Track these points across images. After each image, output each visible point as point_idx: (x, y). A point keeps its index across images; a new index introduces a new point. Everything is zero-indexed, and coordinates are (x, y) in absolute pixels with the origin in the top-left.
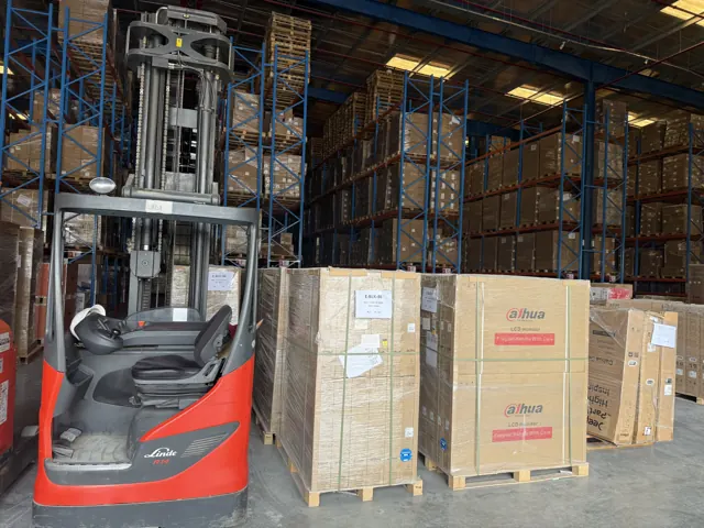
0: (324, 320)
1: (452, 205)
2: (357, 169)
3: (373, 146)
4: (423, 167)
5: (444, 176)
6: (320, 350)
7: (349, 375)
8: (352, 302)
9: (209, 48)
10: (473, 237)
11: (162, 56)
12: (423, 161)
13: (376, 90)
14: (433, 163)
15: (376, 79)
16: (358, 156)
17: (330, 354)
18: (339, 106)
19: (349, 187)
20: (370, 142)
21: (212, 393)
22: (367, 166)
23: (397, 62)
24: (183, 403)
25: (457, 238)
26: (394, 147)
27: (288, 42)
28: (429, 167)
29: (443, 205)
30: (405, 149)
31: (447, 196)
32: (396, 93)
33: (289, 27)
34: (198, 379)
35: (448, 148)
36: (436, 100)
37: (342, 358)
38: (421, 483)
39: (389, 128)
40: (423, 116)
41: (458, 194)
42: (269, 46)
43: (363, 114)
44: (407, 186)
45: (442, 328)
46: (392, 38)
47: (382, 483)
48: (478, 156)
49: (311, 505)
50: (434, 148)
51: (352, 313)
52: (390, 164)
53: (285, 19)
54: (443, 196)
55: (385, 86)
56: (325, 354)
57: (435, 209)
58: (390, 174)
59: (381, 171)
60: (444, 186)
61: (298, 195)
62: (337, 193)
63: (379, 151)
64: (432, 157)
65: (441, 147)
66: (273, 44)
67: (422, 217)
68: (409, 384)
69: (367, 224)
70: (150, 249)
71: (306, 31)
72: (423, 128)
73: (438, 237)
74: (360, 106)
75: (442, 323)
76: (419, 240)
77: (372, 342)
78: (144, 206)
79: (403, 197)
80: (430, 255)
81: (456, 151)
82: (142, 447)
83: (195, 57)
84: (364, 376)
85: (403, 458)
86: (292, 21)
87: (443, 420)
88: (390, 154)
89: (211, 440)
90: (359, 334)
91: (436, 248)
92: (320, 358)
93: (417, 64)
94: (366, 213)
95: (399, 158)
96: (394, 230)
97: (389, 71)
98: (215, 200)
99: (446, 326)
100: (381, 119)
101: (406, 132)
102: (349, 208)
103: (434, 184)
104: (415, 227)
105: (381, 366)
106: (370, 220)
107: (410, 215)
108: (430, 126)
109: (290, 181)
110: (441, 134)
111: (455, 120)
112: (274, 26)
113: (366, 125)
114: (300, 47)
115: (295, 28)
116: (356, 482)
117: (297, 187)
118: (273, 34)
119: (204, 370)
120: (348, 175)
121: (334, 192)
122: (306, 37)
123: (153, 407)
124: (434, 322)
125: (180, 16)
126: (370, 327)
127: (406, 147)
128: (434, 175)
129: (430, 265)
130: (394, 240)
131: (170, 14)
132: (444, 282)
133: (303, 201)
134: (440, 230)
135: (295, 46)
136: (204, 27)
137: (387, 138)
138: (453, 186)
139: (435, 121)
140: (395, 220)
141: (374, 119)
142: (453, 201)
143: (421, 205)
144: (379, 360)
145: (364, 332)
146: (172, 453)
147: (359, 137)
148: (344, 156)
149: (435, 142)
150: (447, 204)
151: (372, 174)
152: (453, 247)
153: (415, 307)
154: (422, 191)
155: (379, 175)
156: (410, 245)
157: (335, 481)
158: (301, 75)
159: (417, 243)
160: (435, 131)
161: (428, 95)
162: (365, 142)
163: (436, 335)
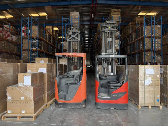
0: (140, 75)
1: (159, 47)
2: (132, 40)
3: (136, 35)
4: (150, 39)
5: (156, 40)
6: (139, 80)
7: (145, 85)
8: (145, 71)
9: (114, 27)
10: (165, 55)
11: (107, 30)
12: (150, 37)
13: (136, 22)
14: (153, 37)
15: (136, 19)
16: (132, 37)
17: (141, 81)
18: (126, 26)
19: (130, 45)
20: (135, 34)
21: (122, 87)
22: (135, 39)
23: (141, 14)
24: (117, 88)
25: (161, 55)
26: (142, 34)
27: (115, 15)
28: (152, 38)
29: (156, 47)
30: (145, 35)
31: (158, 45)
32: (141, 21)
33: (115, 11)
34: (119, 84)
35: (157, 33)
36: (153, 22)
37: (144, 82)
38: (161, 106)
39: (140, 30)
40: (150, 26)
41: (160, 44)
42: (111, 16)
43: (133, 27)
44: (146, 44)
45: (164, 76)
46: (139, 8)
47: (153, 106)
48: (165, 33)
49: (139, 108)
50: (153, 33)
51: (145, 73)
52: (141, 39)
53: (114, 10)
54: (156, 45)
55: (139, 20)
56: (140, 81)
57: (154, 49)
58: (141, 41)
59: (139, 40)
60: (156, 42)
61: (119, 48)
62: (127, 46)
63: (138, 36)
64: (153, 36)
65: (155, 33)
66: (112, 16)
67: (151, 51)
68: (158, 87)
69: (135, 54)
70: (105, 63)
71: (119, 12)
72: (150, 29)
73: (156, 55)
74: (132, 25)
75: (164, 75)
76: (151, 57)
77: (150, 79)
78: (110, 56)
79: (145, 46)
80: (154, 60)
81: (159, 34)
82: (112, 95)
83: (112, 29)
84: (148, 85)
85: (157, 101)
86: (116, 10)
87: (165, 95)
88: (141, 36)
89: (123, 94)
90: (147, 77)
91: (155, 58)
92: (139, 82)
93: (146, 13)
94: (135, 51)
95: (144, 37)
96: (143, 55)
97: (139, 16)
98: (117, 54)
99: (165, 76)
100: (138, 28)
101: (145, 30)
102: (130, 50)
103: (154, 42)
104: (149, 54)
105: (152, 83)
106: (136, 53)
107: (147, 51)
108: (152, 28)
109: (117, 45)
110: (155, 30)
111: (159, 26)
112: (112, 12)
113: (134, 30)
114: (118, 15)
115: (117, 11)
116: (148, 105)
117: (119, 47)
118: (112, 14)
119: (120, 83)
120: (129, 42)
121: (126, 46)
122: (119, 13)
123: (112, 88)
124: (162, 75)
125: (109, 23)
126: (149, 76)
127: (146, 34)
128: (154, 40)
129: (154, 63)
130: (144, 57)
131: (107, 23)
132: (164, 67)
133: (120, 50)
134: (156, 54)
135: (117, 15)
136: (113, 24)
137: (140, 32)
138: (159, 42)
139: (153, 27)
140: (144, 52)
141: (136, 28)
142: (159, 46)
143: (150, 48)
144: (151, 82)
145: (148, 77)
146: (116, 96)
147: (132, 33)
148: (128, 37)
149: (153, 32)
150: (158, 47)
151: (136, 41)
152: (160, 58)
153: (159, 72)
154: (151, 45)
155: (138, 41)
156: (148, 58)
157: (143, 104)
158: (118, 21)
159: (150, 57)
160: (153, 30)
161: (151, 21)
162: (134, 34)
163: (163, 78)
